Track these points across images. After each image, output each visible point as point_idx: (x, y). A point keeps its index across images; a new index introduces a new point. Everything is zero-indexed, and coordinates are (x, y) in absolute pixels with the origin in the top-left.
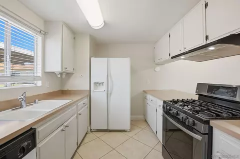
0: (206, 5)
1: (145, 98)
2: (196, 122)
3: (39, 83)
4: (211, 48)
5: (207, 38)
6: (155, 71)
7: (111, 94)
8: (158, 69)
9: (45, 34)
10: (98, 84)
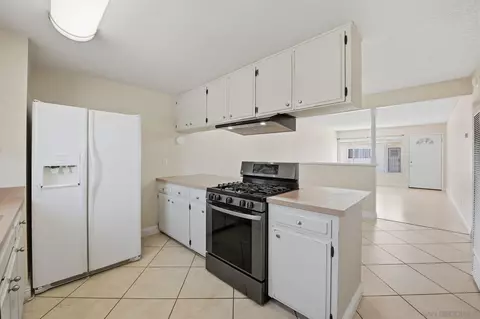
0: (257, 73)
1: (163, 191)
2: (255, 202)
4: (263, 124)
5: (256, 110)
6: (176, 143)
8: (181, 139)
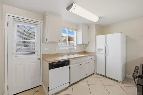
3: (75, 48)
7: (107, 56)
9: (77, 30)
10: (100, 50)
